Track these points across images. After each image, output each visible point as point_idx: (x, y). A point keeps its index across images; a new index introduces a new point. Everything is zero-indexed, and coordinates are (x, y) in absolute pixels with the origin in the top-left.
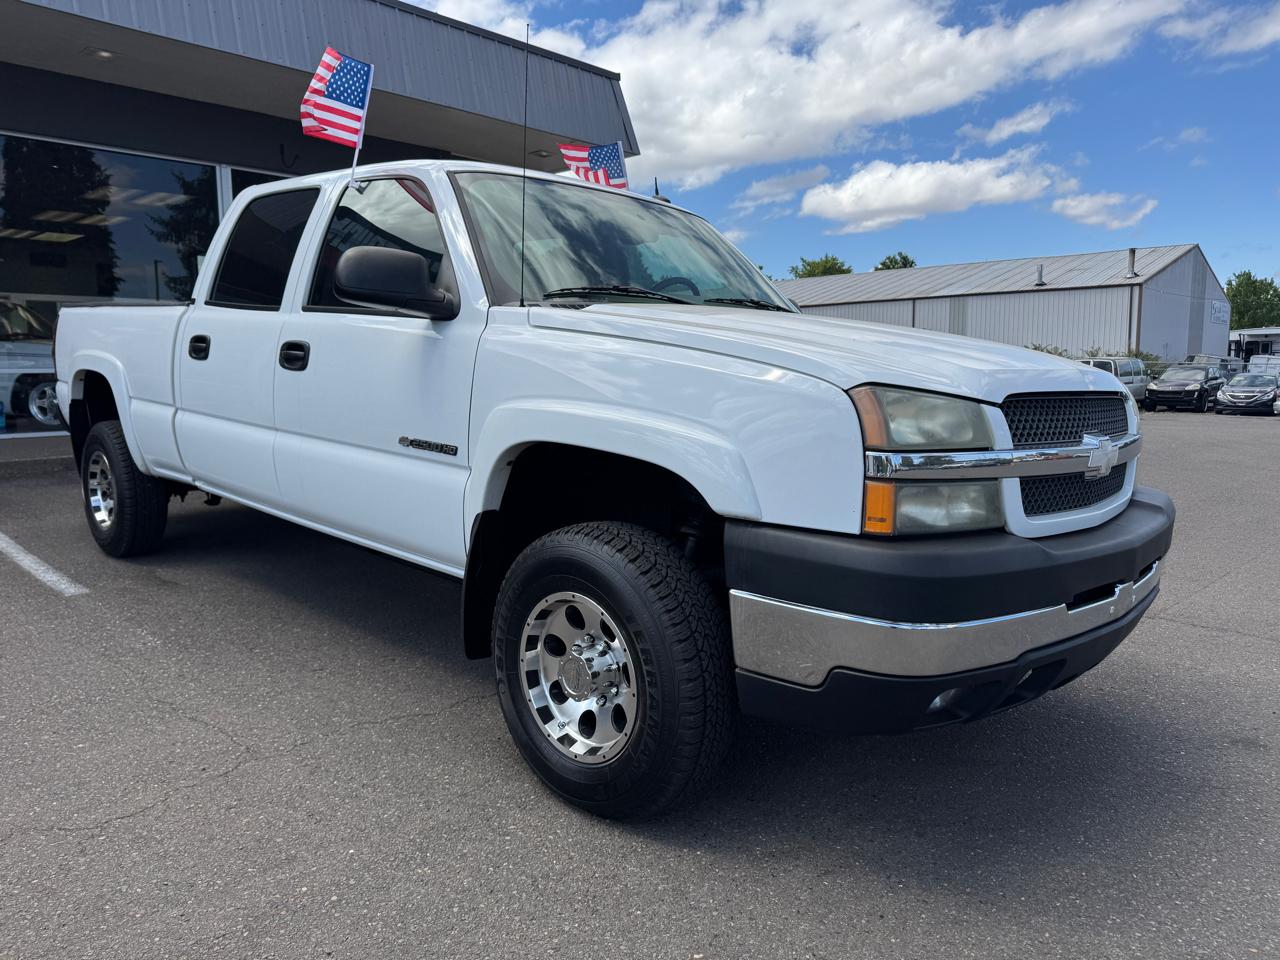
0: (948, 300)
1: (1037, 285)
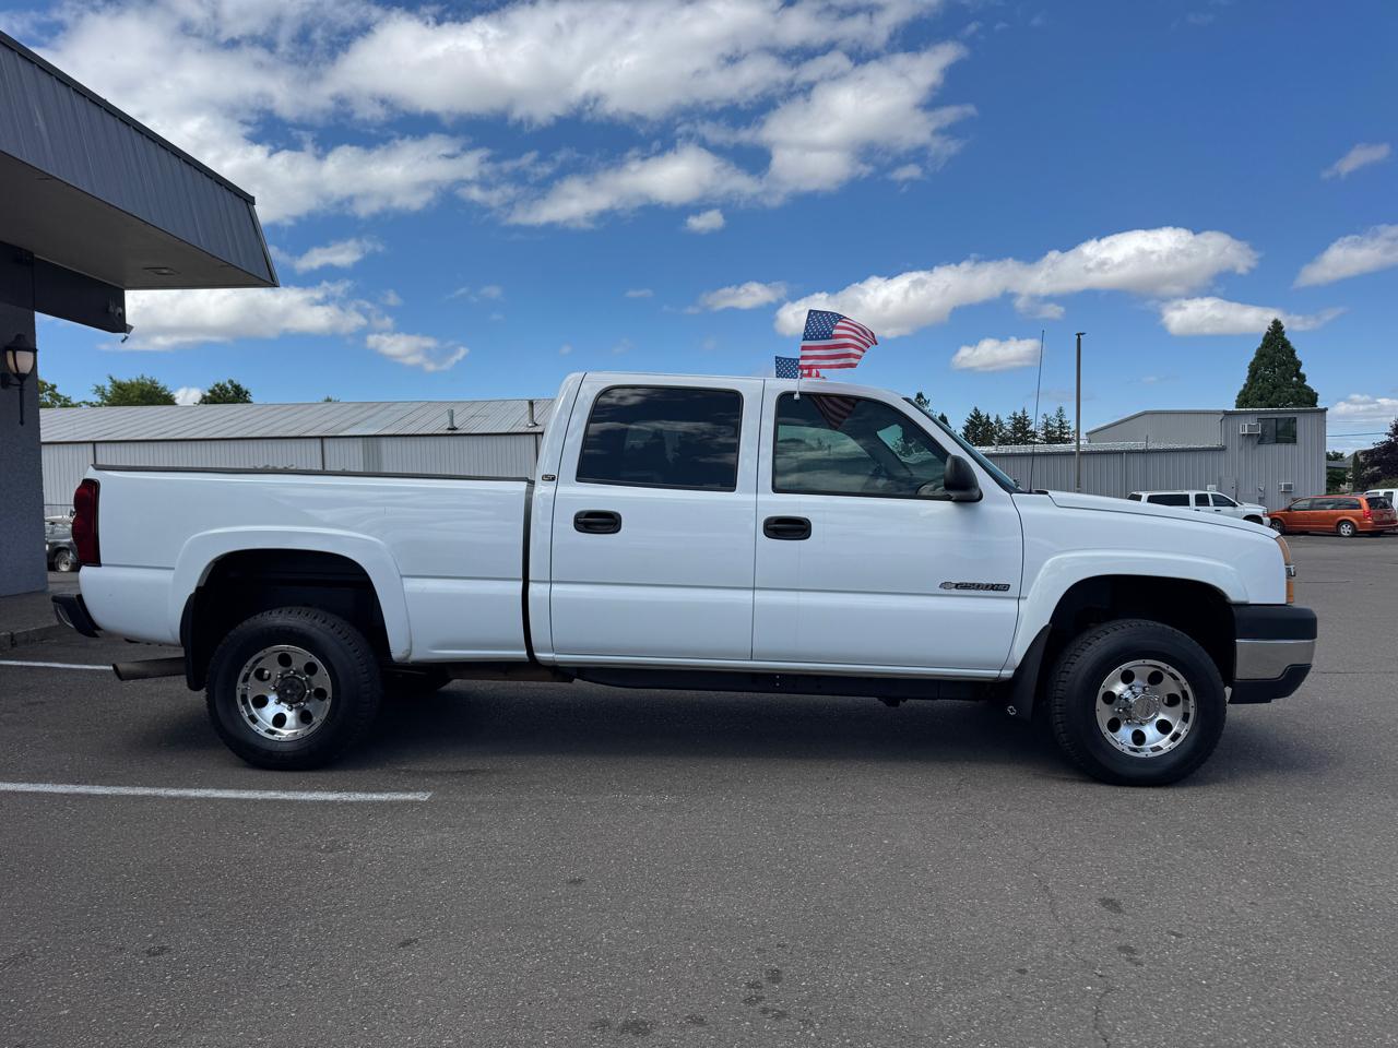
0: (360, 440)
1: (449, 429)
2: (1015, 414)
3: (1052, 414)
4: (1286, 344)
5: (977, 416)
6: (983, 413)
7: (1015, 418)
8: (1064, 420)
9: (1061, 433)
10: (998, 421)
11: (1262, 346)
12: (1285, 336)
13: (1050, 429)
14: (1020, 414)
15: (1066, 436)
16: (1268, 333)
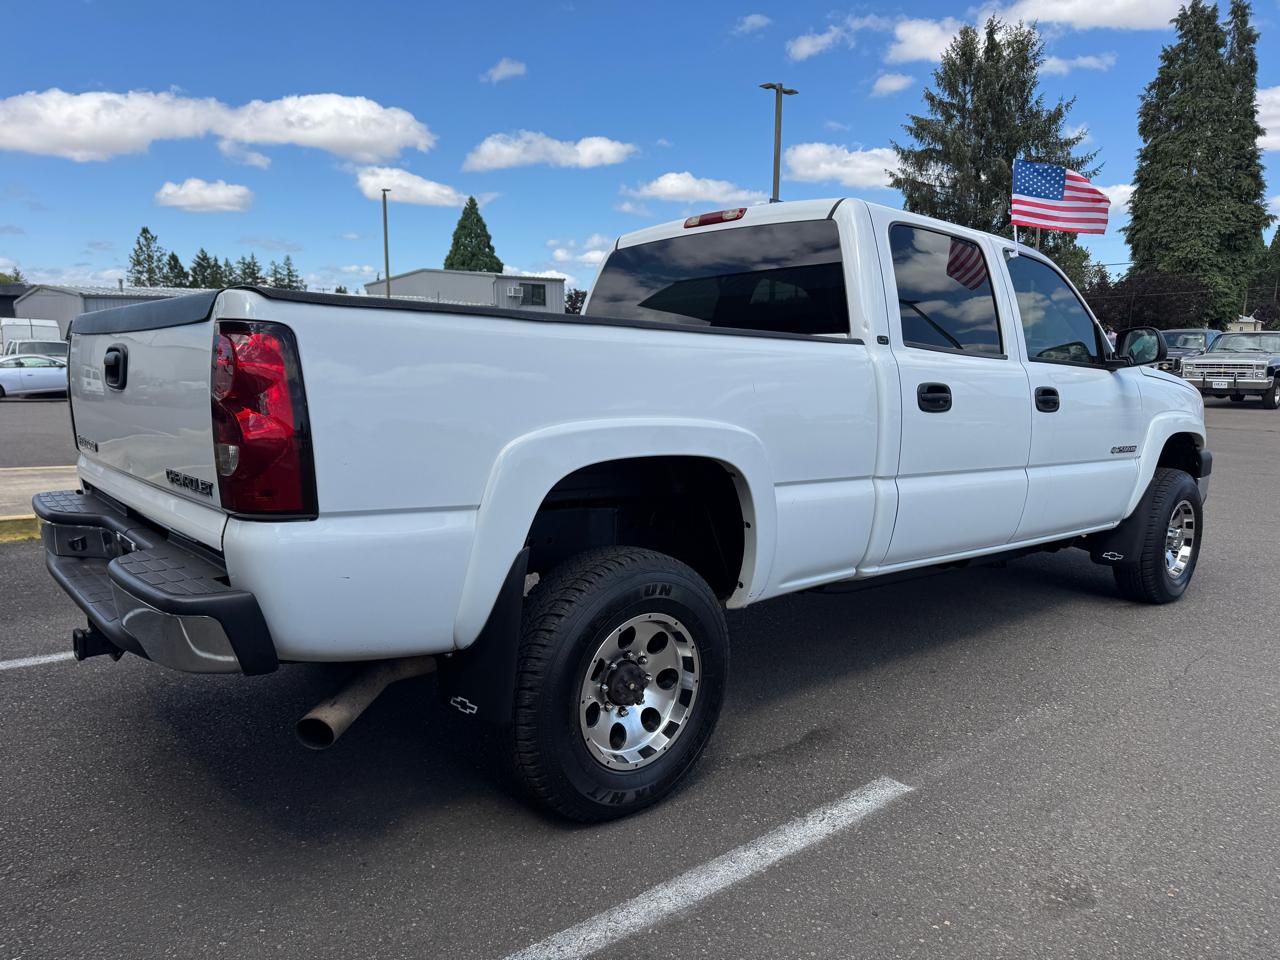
2: (243, 259)
3: (280, 262)
4: (479, 220)
5: (205, 258)
6: (211, 255)
7: (244, 263)
8: (291, 268)
9: (290, 281)
10: (227, 264)
11: (462, 219)
12: (479, 212)
13: (279, 276)
14: (248, 259)
15: (295, 284)
16: (466, 208)
